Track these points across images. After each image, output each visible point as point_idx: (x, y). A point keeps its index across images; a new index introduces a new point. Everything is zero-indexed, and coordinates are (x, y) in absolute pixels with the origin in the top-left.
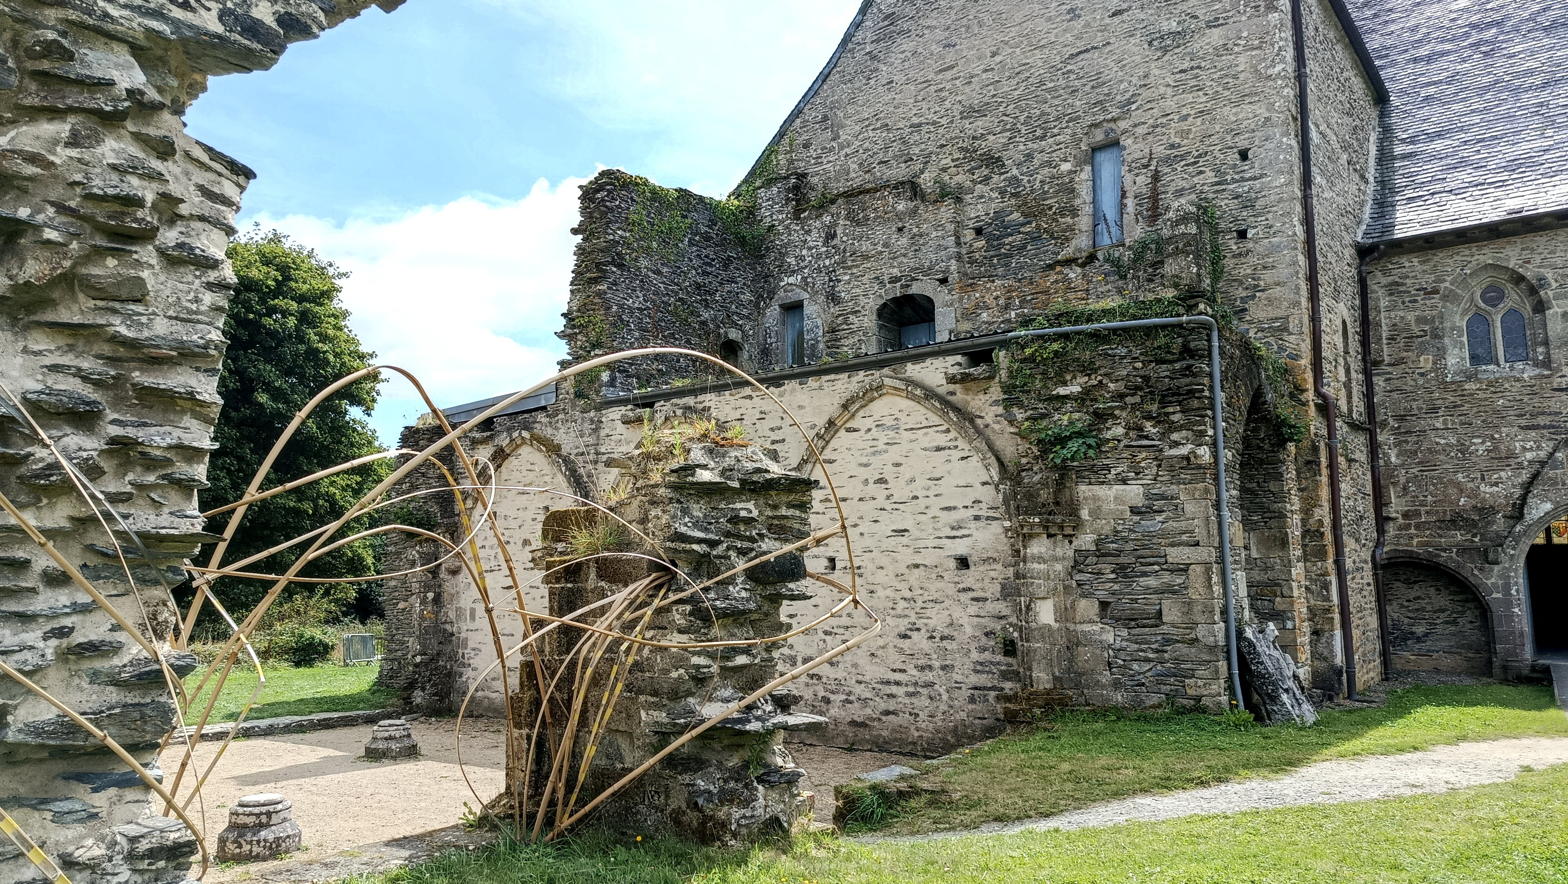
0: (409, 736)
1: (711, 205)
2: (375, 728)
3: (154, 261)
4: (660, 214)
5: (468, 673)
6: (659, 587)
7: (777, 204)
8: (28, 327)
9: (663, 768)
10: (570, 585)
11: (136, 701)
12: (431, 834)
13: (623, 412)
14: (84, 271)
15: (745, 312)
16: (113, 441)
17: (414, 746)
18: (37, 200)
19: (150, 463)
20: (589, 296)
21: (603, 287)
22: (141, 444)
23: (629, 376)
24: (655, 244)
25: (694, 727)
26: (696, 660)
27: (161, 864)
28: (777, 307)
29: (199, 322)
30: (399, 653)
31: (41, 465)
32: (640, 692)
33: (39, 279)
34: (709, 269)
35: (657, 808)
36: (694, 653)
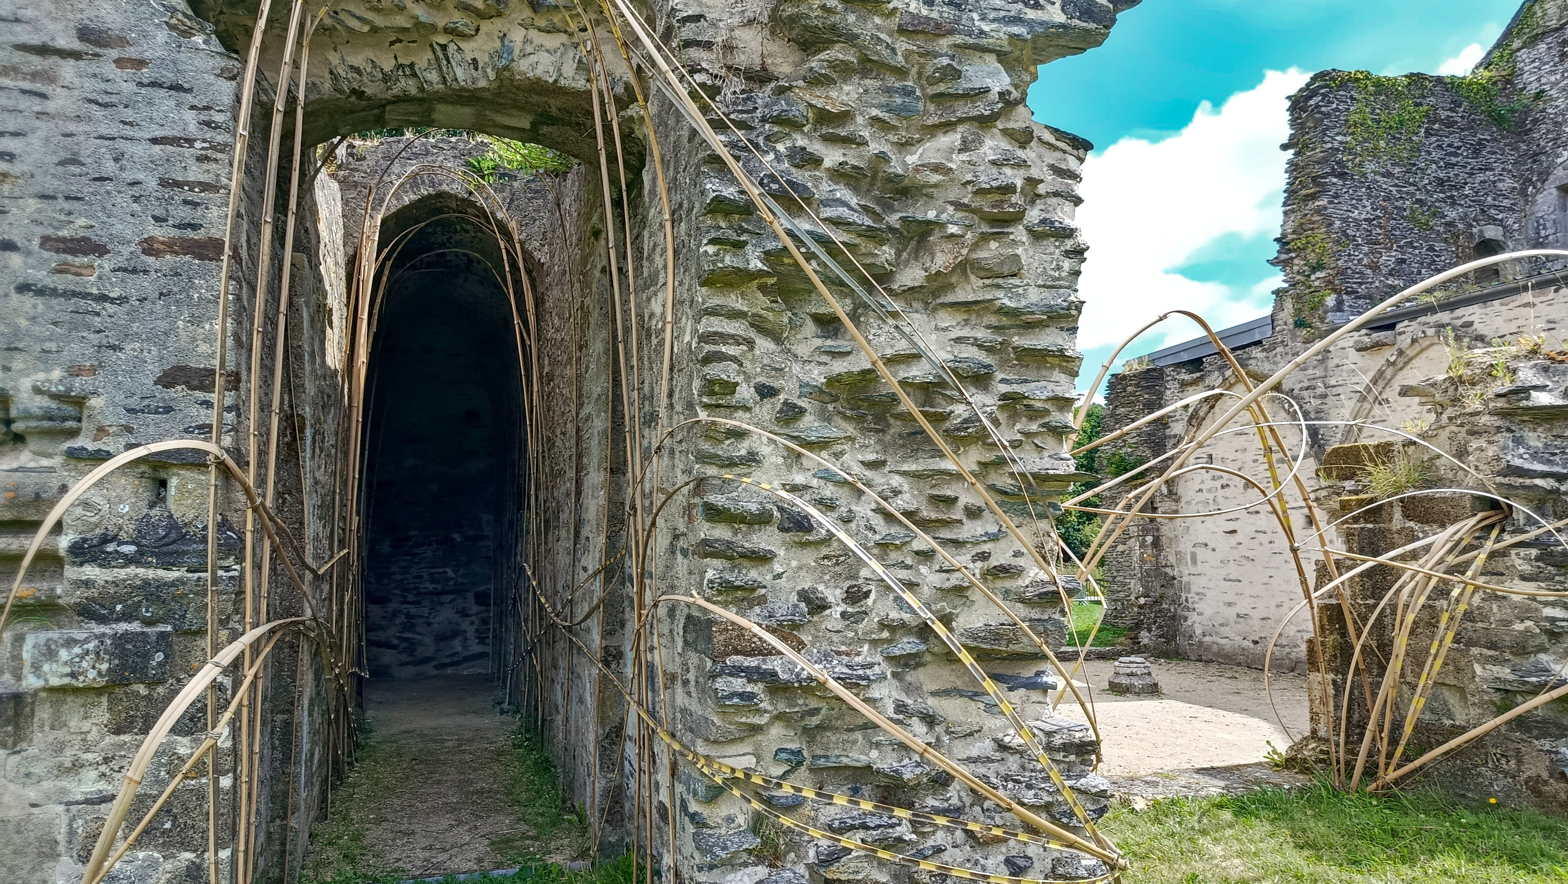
0: (1149, 674)
1: (1452, 83)
2: (1117, 663)
3: (1024, 239)
4: (1388, 108)
5: (1193, 618)
6: (1492, 527)
7: (1547, 63)
8: (935, 310)
9: (1511, 730)
10: (1370, 526)
11: (1038, 616)
12: (1238, 767)
13: (1356, 338)
14: (975, 256)
15: (1506, 203)
16: (1004, 397)
17: (1156, 685)
18: (940, 202)
19: (1033, 413)
20: (1306, 215)
21: (1323, 202)
22: (1027, 398)
23: (1359, 298)
24: (1382, 144)
25: (1553, 688)
26: (1548, 612)
27: (1072, 758)
28: (1554, 191)
29: (1061, 287)
30: (1122, 595)
31: (959, 420)
32: (1471, 643)
33: (946, 268)
34: (1454, 160)
35: (1506, 774)
36: (1546, 604)
